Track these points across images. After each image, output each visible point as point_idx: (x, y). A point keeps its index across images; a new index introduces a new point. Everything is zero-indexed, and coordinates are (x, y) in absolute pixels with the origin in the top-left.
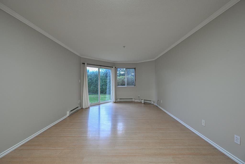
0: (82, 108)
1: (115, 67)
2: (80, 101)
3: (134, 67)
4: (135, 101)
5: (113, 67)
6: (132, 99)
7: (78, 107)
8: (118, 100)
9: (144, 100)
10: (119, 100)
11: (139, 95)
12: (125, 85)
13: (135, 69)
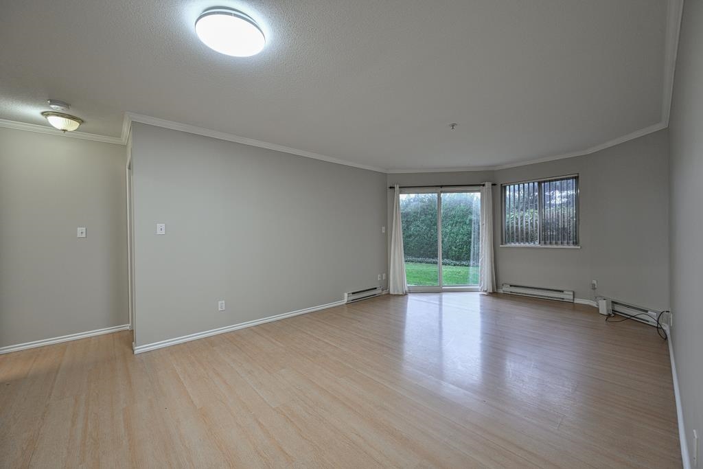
0: (389, 294)
1: (490, 184)
2: (384, 275)
3: (573, 172)
4: (577, 301)
5: (484, 185)
6: (563, 291)
7: (376, 288)
8: (504, 289)
9: (614, 303)
10: (507, 289)
11: (595, 282)
12: (532, 240)
13: (577, 178)
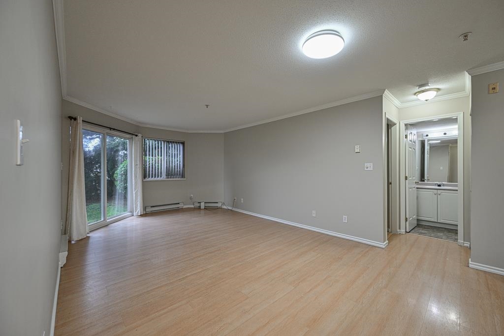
1: (141, 135)
3: (182, 140)
4: (185, 207)
5: (137, 136)
9: (206, 203)
10: (149, 210)
12: (161, 176)
13: (183, 143)
